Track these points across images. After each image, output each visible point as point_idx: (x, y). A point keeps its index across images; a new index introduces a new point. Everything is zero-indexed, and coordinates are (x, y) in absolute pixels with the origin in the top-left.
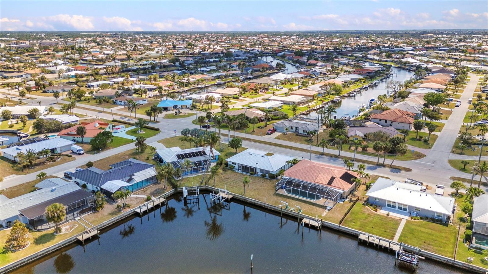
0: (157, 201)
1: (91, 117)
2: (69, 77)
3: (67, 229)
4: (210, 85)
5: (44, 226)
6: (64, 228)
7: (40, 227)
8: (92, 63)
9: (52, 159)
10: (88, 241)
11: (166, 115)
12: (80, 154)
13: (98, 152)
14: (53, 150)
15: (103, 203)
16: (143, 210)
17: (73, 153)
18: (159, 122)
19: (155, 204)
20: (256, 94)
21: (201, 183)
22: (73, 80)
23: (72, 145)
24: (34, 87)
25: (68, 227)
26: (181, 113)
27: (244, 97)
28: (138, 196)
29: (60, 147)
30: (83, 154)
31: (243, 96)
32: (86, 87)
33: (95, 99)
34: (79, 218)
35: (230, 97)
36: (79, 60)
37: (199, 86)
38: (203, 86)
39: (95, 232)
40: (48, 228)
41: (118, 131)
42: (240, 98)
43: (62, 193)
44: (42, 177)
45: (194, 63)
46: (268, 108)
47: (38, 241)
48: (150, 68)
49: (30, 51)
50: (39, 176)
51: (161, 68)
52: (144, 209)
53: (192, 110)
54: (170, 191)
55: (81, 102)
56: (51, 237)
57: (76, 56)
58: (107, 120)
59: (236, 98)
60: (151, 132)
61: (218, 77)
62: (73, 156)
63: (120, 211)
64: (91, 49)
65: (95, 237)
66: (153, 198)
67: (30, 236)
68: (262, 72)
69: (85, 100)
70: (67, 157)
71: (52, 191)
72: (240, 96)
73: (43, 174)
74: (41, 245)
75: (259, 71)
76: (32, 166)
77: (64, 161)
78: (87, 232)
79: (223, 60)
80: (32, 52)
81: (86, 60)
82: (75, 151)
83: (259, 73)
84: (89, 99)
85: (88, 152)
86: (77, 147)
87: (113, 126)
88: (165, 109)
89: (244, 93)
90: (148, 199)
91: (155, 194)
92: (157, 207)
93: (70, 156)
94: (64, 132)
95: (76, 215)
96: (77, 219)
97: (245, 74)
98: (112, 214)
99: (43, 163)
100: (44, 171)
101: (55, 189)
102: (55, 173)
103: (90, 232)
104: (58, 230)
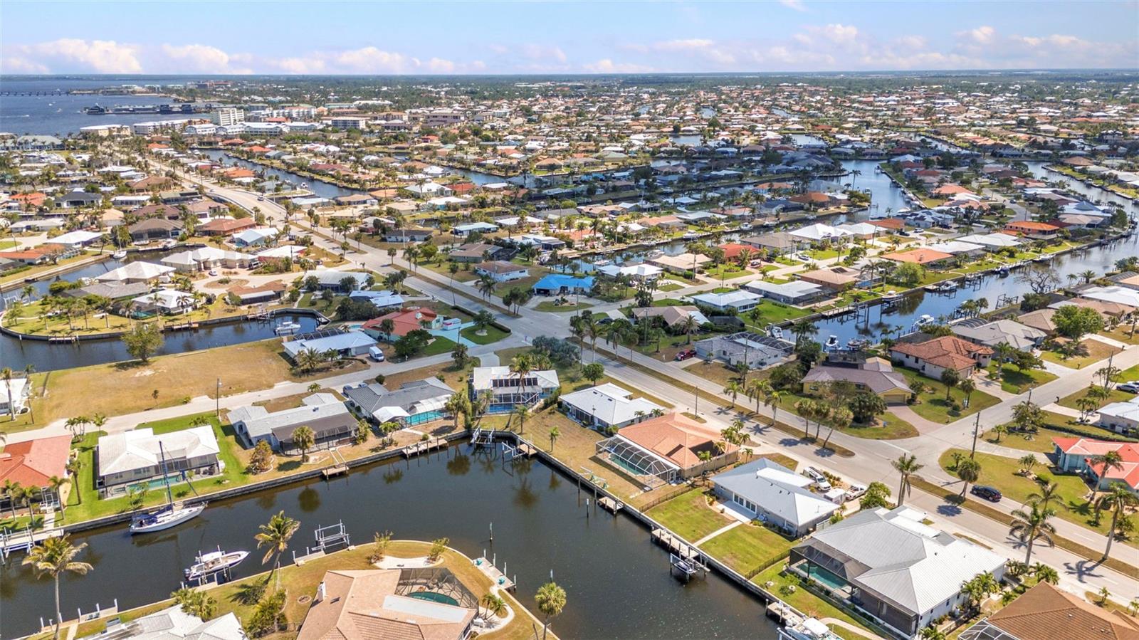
0: (434, 442)
1: (427, 296)
2: (434, 208)
3: (316, 460)
4: (670, 240)
5: (294, 452)
6: (312, 458)
7: (288, 453)
8: (493, 172)
9: (339, 363)
10: (333, 476)
11: (542, 303)
12: (378, 361)
13: (403, 360)
14: (345, 352)
15: (365, 435)
16: (410, 452)
17: (371, 358)
18: (521, 317)
19: (431, 446)
20: (739, 268)
21: (507, 427)
22: (437, 215)
23: (372, 345)
24: (371, 228)
25: (317, 457)
26: (567, 302)
27: (708, 276)
28: (415, 432)
29: (356, 348)
30: (382, 361)
31: (707, 273)
32: (452, 232)
33: (450, 260)
34: (333, 449)
35: (680, 273)
36: (474, 164)
37: (646, 243)
38: (653, 243)
39: (343, 469)
40: (296, 454)
41: (449, 327)
42: (698, 276)
43: (325, 415)
44: (314, 389)
45: (679, 182)
46: (724, 307)
47: (282, 468)
48: (584, 193)
49: (401, 138)
50: (311, 388)
51: (607, 191)
52: (415, 450)
53: (590, 296)
54: (460, 430)
55: (426, 266)
56: (296, 465)
57: (471, 155)
58: (446, 304)
59: (688, 276)
60: (497, 333)
61: (695, 223)
62: (369, 363)
63: (383, 448)
64: (510, 134)
65: (342, 474)
66: (431, 438)
67: (274, 460)
68: (808, 210)
69: (434, 262)
70: (360, 364)
71: (314, 410)
72: (700, 272)
73: (316, 386)
74: (282, 472)
75: (801, 208)
76: (314, 371)
77: (355, 369)
78: (334, 467)
79: (750, 174)
80: (406, 140)
81: (483, 166)
82: (373, 355)
83: (800, 214)
84: (440, 261)
85: (390, 358)
86: (376, 350)
87: (445, 319)
88: (546, 292)
89: (714, 267)
90: (425, 439)
91: (436, 433)
92: (434, 450)
93: (365, 363)
94: (371, 322)
95: (331, 444)
96: (331, 449)
97: (760, 216)
98: (373, 450)
99: (328, 369)
100: (318, 382)
101: (318, 409)
102: (335, 385)
103: (339, 466)
104: (305, 459)
